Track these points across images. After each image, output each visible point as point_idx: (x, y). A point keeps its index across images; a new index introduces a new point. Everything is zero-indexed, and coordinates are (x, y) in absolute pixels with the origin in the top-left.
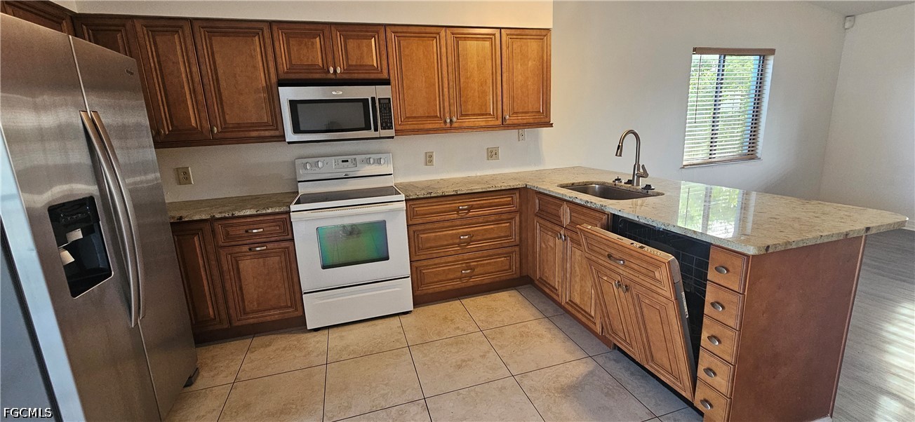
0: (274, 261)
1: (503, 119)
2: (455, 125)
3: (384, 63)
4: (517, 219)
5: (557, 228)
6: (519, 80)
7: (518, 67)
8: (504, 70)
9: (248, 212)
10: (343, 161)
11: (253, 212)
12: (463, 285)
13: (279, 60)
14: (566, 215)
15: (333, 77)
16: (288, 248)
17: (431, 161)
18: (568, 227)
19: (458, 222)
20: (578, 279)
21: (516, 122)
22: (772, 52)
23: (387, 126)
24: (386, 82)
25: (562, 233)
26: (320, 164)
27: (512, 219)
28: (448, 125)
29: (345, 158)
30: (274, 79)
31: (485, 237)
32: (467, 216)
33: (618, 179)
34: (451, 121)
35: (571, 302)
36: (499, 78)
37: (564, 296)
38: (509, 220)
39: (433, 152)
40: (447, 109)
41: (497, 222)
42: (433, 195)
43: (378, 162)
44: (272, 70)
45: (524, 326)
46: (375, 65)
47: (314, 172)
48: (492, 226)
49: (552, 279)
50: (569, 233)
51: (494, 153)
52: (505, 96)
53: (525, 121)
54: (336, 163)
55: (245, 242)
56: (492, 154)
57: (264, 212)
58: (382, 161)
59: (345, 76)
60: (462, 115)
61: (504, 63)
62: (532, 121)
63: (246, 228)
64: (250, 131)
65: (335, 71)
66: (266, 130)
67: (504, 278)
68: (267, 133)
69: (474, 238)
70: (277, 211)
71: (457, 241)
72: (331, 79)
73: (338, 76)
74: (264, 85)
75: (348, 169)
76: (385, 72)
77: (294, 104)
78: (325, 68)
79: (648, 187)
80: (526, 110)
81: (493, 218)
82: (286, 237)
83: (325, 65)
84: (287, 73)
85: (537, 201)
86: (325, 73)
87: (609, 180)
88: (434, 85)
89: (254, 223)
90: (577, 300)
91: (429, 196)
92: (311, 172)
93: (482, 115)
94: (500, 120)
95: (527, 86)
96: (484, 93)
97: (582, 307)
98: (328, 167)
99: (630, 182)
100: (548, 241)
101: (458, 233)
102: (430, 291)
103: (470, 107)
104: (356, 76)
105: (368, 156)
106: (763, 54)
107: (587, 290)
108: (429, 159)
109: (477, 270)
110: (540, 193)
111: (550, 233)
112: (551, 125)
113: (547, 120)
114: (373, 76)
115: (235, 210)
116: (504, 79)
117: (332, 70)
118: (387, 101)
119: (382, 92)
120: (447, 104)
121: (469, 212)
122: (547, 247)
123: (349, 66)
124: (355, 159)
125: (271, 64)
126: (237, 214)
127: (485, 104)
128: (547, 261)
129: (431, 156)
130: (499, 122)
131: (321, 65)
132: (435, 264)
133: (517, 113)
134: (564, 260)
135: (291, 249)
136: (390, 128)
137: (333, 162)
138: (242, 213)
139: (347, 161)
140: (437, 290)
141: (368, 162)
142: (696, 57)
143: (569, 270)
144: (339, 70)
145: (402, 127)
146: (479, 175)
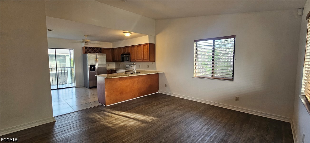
26: (127, 65)
56: (148, 67)
95: (146, 54)
114: (129, 53)
116: (142, 53)
129: (140, 66)
133: (144, 59)
145: (132, 61)
146: (146, 70)
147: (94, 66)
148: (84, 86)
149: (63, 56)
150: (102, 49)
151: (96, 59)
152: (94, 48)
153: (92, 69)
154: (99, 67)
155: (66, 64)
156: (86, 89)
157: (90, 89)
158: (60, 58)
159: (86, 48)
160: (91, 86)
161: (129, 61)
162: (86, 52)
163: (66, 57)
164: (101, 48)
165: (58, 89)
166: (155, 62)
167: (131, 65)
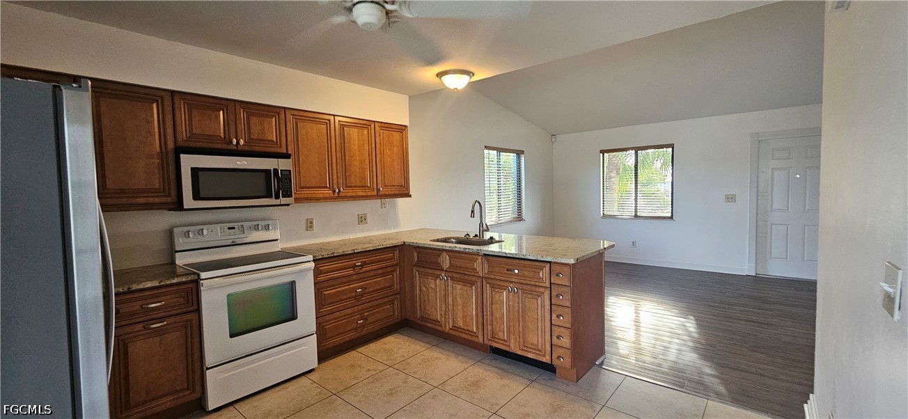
0: (174, 338)
1: (378, 190)
2: (341, 194)
3: (284, 139)
4: (398, 270)
5: (438, 272)
6: (388, 161)
7: (387, 151)
8: (377, 153)
9: (149, 285)
10: (229, 228)
11: (155, 283)
12: (358, 335)
13: (179, 128)
14: (445, 262)
15: (235, 148)
16: (191, 320)
17: (311, 227)
18: (448, 270)
19: (354, 277)
20: (459, 308)
21: (387, 193)
22: (523, 152)
23: (288, 194)
24: (287, 156)
25: (443, 275)
26: (205, 232)
27: (394, 271)
28: (336, 195)
29: (231, 225)
30: (171, 145)
31: (375, 289)
32: (361, 271)
33: (468, 235)
34: (339, 190)
35: (455, 328)
36: (374, 159)
37: (447, 325)
38: (392, 273)
39: (313, 219)
40: (335, 182)
41: (383, 275)
42: (335, 255)
43: (267, 228)
44: (170, 138)
45: (423, 355)
46: (275, 140)
47: (198, 240)
48: (379, 279)
49: (434, 314)
50: (450, 274)
51: (363, 218)
52: (379, 173)
53: (393, 193)
54: (222, 231)
55: (139, 320)
56: (362, 219)
57: (169, 282)
58: (270, 228)
59: (246, 148)
60: (347, 187)
61: (378, 147)
62: (397, 192)
63: (140, 303)
64: (137, 197)
65: (238, 143)
66: (157, 197)
67: (390, 323)
68: (157, 200)
69: (367, 291)
70: (184, 280)
71: (353, 294)
72: (234, 150)
73: (240, 148)
74: (158, 150)
75: (236, 236)
76: (284, 146)
77: (195, 172)
78: (227, 139)
79: (492, 238)
80: (393, 184)
81: (380, 271)
82: (191, 309)
83: (227, 136)
84: (186, 141)
85: (416, 254)
86: (227, 144)
87: (462, 236)
88: (325, 160)
89: (152, 297)
90: (460, 324)
91: (332, 255)
92: (195, 240)
93: (362, 186)
94: (376, 191)
95: (394, 166)
96: (363, 169)
97: (466, 328)
98: (214, 234)
99: (476, 236)
100: (429, 284)
101: (355, 287)
102: (331, 346)
103: (353, 180)
104: (257, 149)
105: (256, 223)
106: (519, 153)
107: (469, 313)
108: (310, 225)
109: (370, 320)
110: (418, 247)
111: (430, 277)
112: (410, 196)
113: (407, 192)
114: (272, 150)
115: (133, 282)
116: (378, 159)
117: (235, 141)
118: (288, 173)
119: (283, 165)
120: (335, 177)
121: (363, 268)
122: (428, 289)
123: (250, 139)
124: (242, 226)
125: (170, 131)
126: (134, 287)
127: (363, 179)
128: (429, 300)
129: (311, 222)
130: (375, 193)
131: (222, 136)
132: (336, 319)
133: (387, 186)
134: (446, 296)
135: (194, 321)
136: (290, 196)
137: (219, 228)
138: (141, 286)
139: (234, 228)
140: (337, 343)
141: (256, 228)
142: (486, 151)
143: (450, 302)
144: (242, 142)
146: (351, 237)
167: (245, 224)
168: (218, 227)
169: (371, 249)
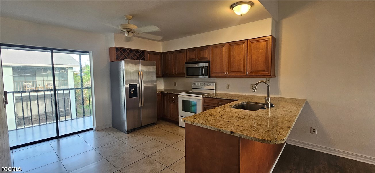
3: (209, 56)
6: (255, 58)
7: (255, 53)
8: (248, 55)
10: (202, 84)
15: (197, 61)
17: (228, 87)
24: (208, 62)
26: (196, 84)
29: (202, 83)
34: (227, 73)
36: (246, 58)
44: (186, 60)
46: (207, 57)
52: (248, 65)
55: (172, 100)
56: (253, 87)
58: (211, 85)
59: (200, 61)
60: (231, 71)
61: (248, 52)
62: (260, 74)
65: (197, 59)
70: (175, 93)
76: (209, 59)
77: (187, 68)
80: (258, 70)
84: (188, 60)
86: (195, 60)
88: (223, 62)
93: (239, 71)
95: (259, 60)
96: (240, 64)
98: (199, 85)
103: (234, 69)
104: (202, 60)
108: (228, 86)
114: (206, 60)
116: (248, 58)
123: (200, 58)
126: (171, 93)
127: (240, 68)
129: (229, 85)
131: (195, 58)
133: (253, 71)
141: (208, 85)
145: (212, 75)
146: (247, 94)
147: (135, 86)
148: (111, 126)
149: (63, 68)
150: (145, 53)
151: (139, 72)
152: (131, 50)
153: (132, 93)
154: (144, 87)
155: (68, 81)
156: (121, 134)
157: (127, 134)
158: (59, 72)
159: (117, 49)
160: (130, 128)
161: (207, 76)
162: (119, 58)
163: (69, 70)
164: (143, 52)
165: (58, 137)
166: (275, 77)
167: (205, 83)
168: (199, 83)
169: (224, 98)
